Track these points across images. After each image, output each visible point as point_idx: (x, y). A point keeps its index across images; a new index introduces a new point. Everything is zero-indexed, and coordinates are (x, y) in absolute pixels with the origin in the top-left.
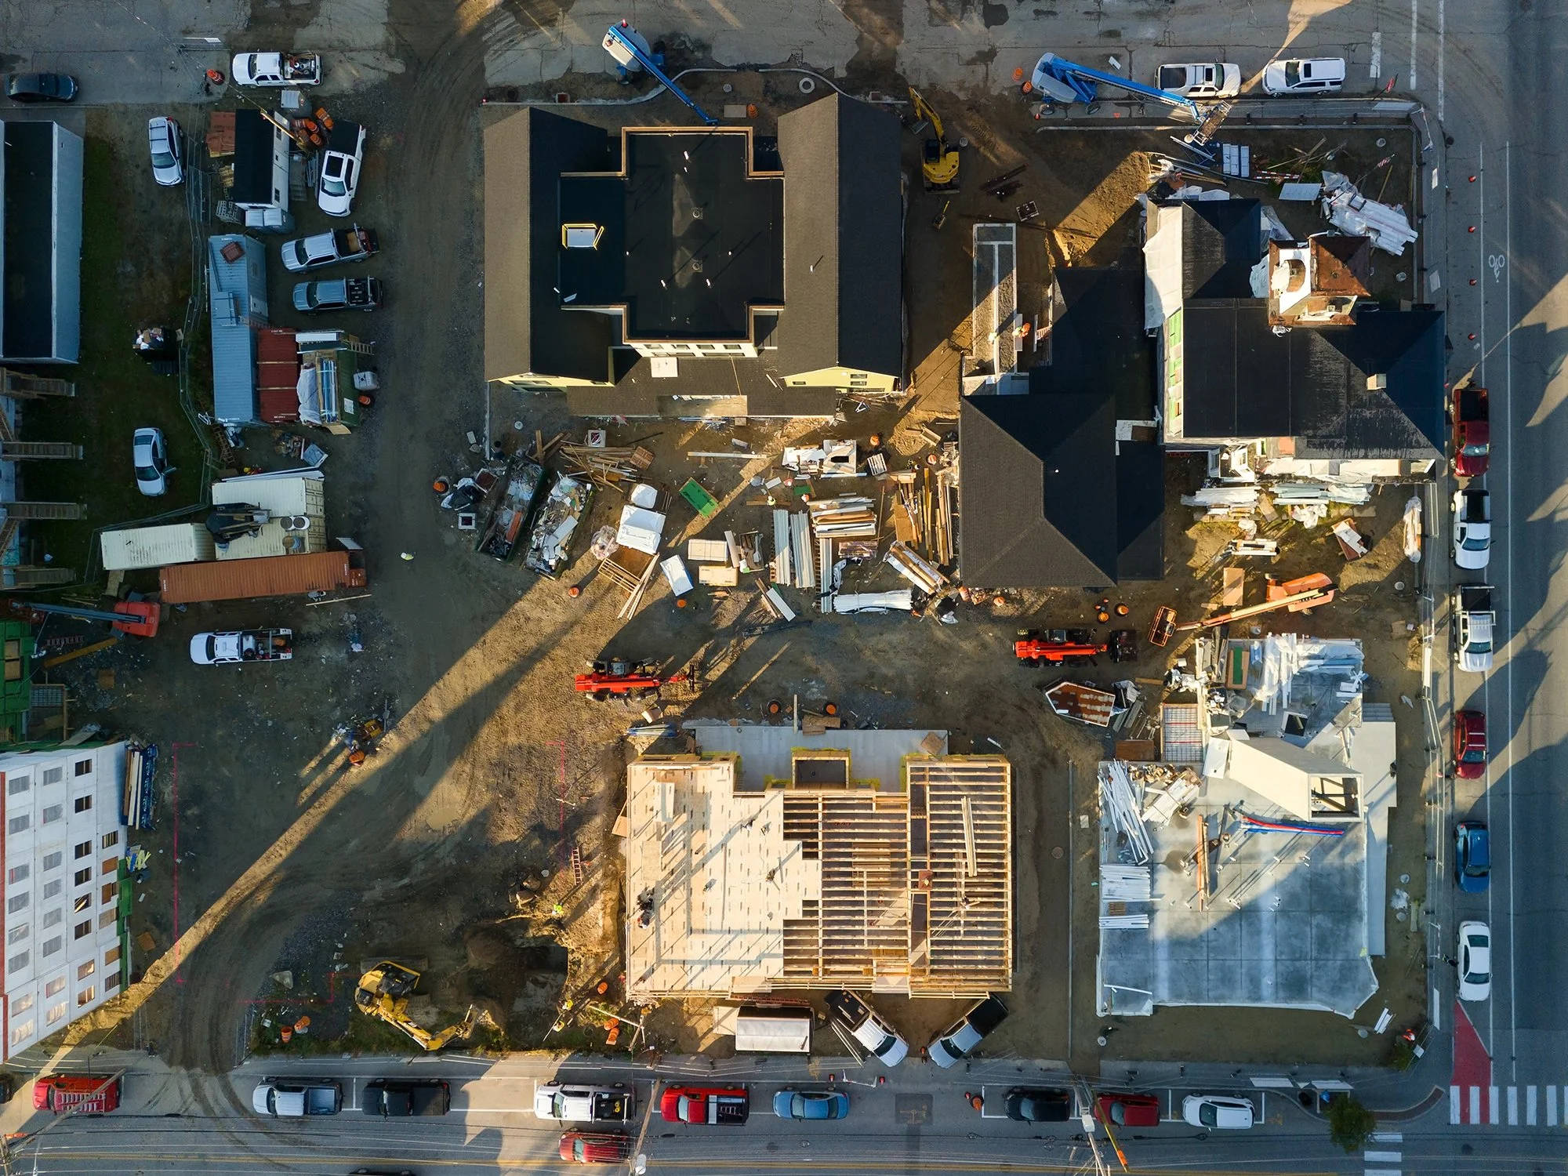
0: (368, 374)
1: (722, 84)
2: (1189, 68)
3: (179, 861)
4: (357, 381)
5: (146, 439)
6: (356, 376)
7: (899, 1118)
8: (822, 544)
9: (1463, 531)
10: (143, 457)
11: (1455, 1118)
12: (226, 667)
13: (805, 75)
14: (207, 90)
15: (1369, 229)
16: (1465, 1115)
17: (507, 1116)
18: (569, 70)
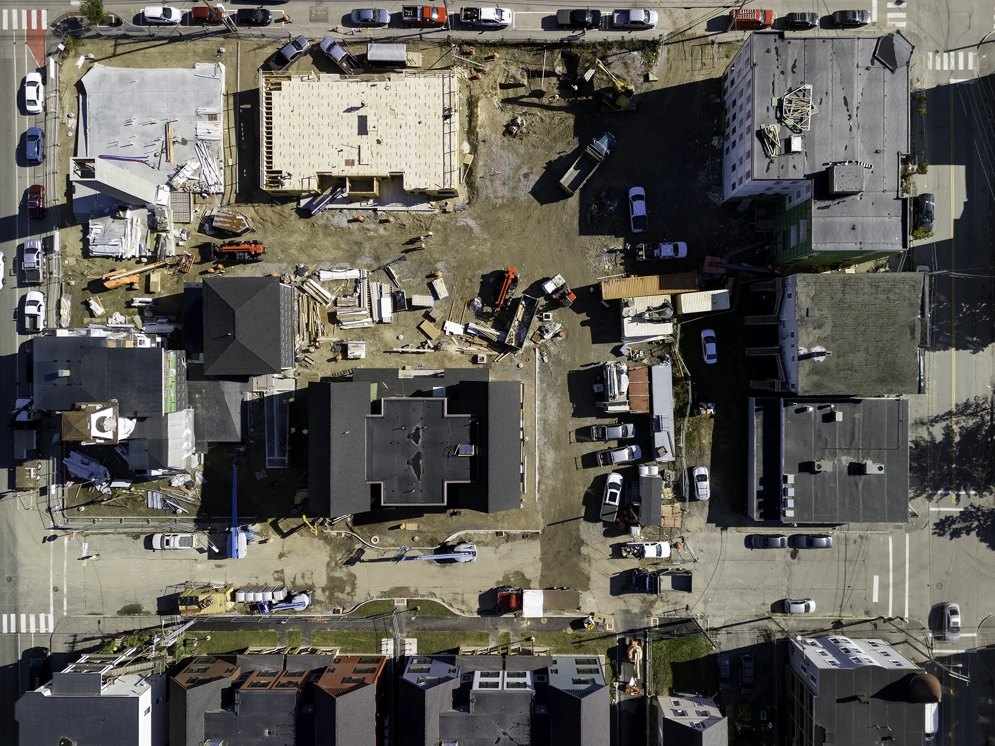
0: (596, 391)
1: (420, 541)
2: (177, 546)
3: (697, 141)
4: (602, 388)
5: (710, 357)
6: (602, 390)
7: (326, 10)
8: (366, 305)
9: (39, 310)
10: (711, 348)
11: (44, 13)
12: (669, 241)
13: (376, 545)
14: (683, 539)
15: (88, 464)
16: (39, 14)
17: (528, 10)
18: (497, 548)
